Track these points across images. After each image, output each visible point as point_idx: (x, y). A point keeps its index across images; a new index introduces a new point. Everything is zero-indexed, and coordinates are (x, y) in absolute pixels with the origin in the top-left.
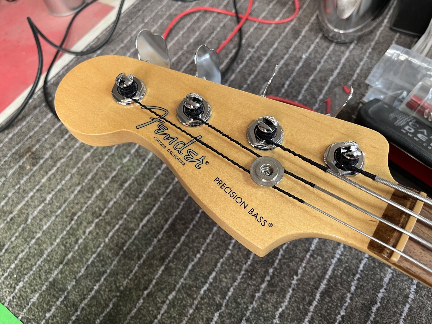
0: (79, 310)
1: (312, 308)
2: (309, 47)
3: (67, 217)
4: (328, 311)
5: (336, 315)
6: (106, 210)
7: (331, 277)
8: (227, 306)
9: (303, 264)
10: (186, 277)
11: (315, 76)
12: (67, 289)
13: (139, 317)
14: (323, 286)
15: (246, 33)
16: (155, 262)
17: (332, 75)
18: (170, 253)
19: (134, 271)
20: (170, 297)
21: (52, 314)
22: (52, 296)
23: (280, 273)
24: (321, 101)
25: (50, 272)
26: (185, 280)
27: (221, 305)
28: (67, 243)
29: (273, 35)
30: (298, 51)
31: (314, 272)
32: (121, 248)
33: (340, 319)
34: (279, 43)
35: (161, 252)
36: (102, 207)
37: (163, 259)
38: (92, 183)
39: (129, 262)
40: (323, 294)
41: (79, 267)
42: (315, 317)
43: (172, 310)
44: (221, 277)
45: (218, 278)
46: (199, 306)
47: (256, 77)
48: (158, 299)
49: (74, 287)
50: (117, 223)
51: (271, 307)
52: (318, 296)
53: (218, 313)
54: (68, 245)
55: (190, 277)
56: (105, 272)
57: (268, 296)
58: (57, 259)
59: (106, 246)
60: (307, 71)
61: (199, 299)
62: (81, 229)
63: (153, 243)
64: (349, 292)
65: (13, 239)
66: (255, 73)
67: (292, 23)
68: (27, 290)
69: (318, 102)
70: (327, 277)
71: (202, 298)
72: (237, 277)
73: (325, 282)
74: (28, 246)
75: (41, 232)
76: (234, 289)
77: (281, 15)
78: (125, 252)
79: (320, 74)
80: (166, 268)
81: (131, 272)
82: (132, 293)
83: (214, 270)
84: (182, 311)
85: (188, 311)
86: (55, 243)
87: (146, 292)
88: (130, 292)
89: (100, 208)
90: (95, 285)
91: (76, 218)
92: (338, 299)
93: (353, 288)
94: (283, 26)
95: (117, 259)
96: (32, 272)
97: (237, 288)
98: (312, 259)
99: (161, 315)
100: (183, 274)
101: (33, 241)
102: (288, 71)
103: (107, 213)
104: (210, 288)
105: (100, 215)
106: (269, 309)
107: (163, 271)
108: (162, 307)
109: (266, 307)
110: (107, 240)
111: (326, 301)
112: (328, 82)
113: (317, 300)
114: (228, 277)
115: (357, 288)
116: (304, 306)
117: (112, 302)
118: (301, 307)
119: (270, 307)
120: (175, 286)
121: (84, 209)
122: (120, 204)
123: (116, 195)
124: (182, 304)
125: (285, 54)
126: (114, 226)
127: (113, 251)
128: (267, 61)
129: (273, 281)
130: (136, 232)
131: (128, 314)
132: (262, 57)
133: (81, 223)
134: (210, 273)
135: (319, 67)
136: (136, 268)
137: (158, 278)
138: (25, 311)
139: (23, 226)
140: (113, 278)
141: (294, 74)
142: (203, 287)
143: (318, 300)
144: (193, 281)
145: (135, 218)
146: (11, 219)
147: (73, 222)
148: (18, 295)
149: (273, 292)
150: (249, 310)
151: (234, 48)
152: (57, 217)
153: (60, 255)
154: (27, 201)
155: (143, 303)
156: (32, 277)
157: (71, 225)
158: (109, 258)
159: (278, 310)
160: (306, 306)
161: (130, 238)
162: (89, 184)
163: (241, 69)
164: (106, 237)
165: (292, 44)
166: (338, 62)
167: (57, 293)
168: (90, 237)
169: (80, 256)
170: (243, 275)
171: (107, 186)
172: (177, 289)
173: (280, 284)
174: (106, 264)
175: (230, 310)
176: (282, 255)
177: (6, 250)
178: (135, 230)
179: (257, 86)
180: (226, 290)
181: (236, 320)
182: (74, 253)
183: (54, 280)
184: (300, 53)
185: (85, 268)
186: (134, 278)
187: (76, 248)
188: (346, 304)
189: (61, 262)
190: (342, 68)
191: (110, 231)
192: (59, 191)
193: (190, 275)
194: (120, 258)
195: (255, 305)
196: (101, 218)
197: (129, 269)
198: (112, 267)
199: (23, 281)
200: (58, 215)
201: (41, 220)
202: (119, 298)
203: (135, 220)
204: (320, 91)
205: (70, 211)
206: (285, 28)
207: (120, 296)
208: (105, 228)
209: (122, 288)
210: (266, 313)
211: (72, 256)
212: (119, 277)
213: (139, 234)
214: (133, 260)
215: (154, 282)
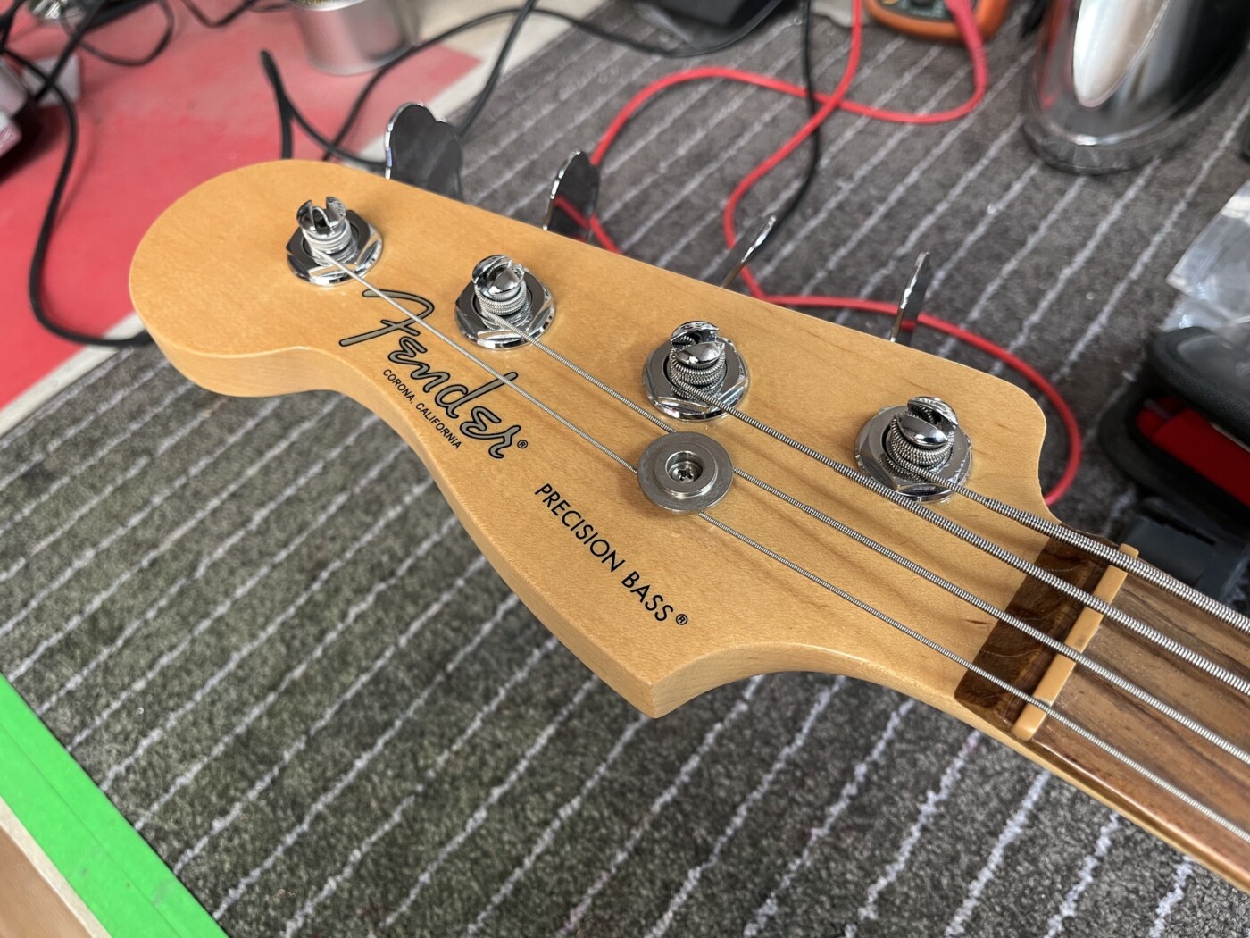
0: (308, 819)
1: (976, 888)
2: (1008, 187)
3: (302, 570)
4: (1024, 900)
5: (1048, 915)
6: (408, 562)
7: (1039, 807)
8: (725, 854)
9: (955, 760)
10: (615, 762)
11: (1021, 262)
12: (282, 758)
13: (473, 855)
14: (1014, 829)
15: (832, 142)
16: (531, 712)
17: (1069, 263)
18: (576, 691)
19: (470, 732)
20: (565, 812)
21: (232, 824)
22: (236, 775)
23: (888, 779)
24: (1034, 328)
25: (239, 709)
26: (611, 768)
27: (708, 850)
28: (294, 637)
29: (908, 151)
30: (976, 196)
31: (988, 788)
32: (441, 666)
33: (1060, 928)
34: (924, 172)
35: (550, 686)
36: (400, 553)
37: (554, 706)
38: (378, 489)
39: (457, 704)
40: (1012, 851)
41: (319, 704)
42: (984, 915)
43: (568, 848)
44: (713, 771)
45: (705, 774)
46: (644, 845)
47: (852, 253)
48: (529, 813)
49: (300, 756)
50: (437, 600)
51: (855, 871)
52: (996, 857)
53: (698, 869)
54: (297, 643)
55: (626, 764)
56: (388, 724)
57: (849, 841)
58: (264, 676)
59: (400, 655)
60: (998, 248)
61: (647, 826)
62: (337, 605)
63: (529, 661)
64: (1092, 852)
65: (151, 614)
66: (851, 245)
67: (964, 125)
68: (171, 750)
69: (1026, 330)
70: (1028, 804)
71: (656, 825)
72: (760, 778)
73: (1021, 817)
74: (189, 637)
75: (228, 603)
76: (749, 810)
77: (933, 103)
78: (449, 677)
79: (1036, 259)
80: (558, 734)
81: (462, 731)
82: (458, 789)
83: (694, 751)
84: (595, 855)
85: (613, 856)
86: (263, 636)
87: (497, 792)
88: (451, 784)
89: (393, 556)
90: (359, 757)
91: (325, 575)
92: (1057, 870)
93: (1103, 844)
94: (936, 131)
95: (425, 694)
96: (189, 706)
97: (760, 809)
98: (984, 750)
99: (533, 858)
100: (608, 751)
101: (205, 624)
102: (945, 244)
103: (411, 570)
104: (681, 799)
105: (392, 574)
106: (849, 876)
107: (551, 740)
108: (539, 836)
109: (840, 868)
110: (403, 641)
111: (1018, 872)
112: (1056, 280)
113: (992, 866)
114: (735, 774)
116: (953, 877)
117: (400, 808)
118: (945, 881)
119: (851, 872)
120: (582, 782)
121: (349, 555)
122: (449, 552)
123: (439, 525)
124: (597, 835)
125: (937, 202)
126: (427, 606)
127: (416, 671)
128: (888, 216)
129: (865, 800)
130: (487, 628)
131: (442, 844)
132: (874, 203)
133: (337, 590)
134: (684, 759)
135: (1032, 241)
136: (477, 724)
137: (534, 757)
138: (156, 807)
139: (182, 582)
140: (410, 744)
141: (962, 253)
142: (660, 794)
143: (997, 866)
144: (632, 774)
145: (487, 590)
146: (153, 563)
147: (316, 586)
148: (143, 763)
149: (863, 829)
150: (789, 872)
151: (796, 177)
152: (274, 567)
153: (274, 669)
154: (202, 522)
155: (487, 820)
156: (191, 718)
157: (310, 592)
158: (403, 687)
159: (874, 882)
160: (959, 881)
161: (468, 640)
162: (371, 491)
163: (814, 232)
164: (402, 632)
165: (959, 176)
166: (1089, 232)
167: (253, 766)
168: (358, 628)
169: (326, 677)
170: (780, 772)
171: (418, 500)
172: (585, 792)
173: (884, 809)
174: (395, 704)
175: (733, 865)
176: (895, 730)
177: (127, 642)
178: (482, 621)
179: (854, 278)
180: (727, 809)
181: (748, 895)
182: (310, 667)
183: (250, 732)
184: (981, 201)
185: (336, 707)
186: (468, 749)
187: (318, 653)
188: (1081, 888)
189: (273, 687)
190: (1099, 248)
191: (414, 618)
192: (289, 501)
193: (627, 759)
194: (435, 692)
195: (807, 859)
196: (393, 581)
197: (456, 724)
198: (410, 713)
199: (163, 726)
200: (280, 564)
201: (232, 572)
202: (420, 800)
203: (486, 596)
204: (1033, 302)
205: (310, 556)
206: (943, 135)
207: (425, 795)
208: (402, 608)
209: (431, 774)
210: (839, 887)
211: (305, 675)
212: (426, 743)
213: (494, 632)
214: (470, 700)
215: (522, 766)
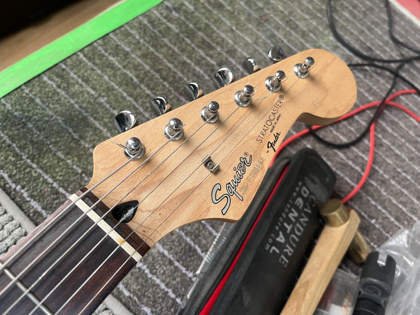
20: (230, 41)
69: (389, 196)
71: (226, 58)
85: (219, 48)
87: (234, 28)
88: (237, 20)
89: (295, 16)
103: (291, 20)
104: (233, 65)
105: (290, 16)
107: (247, 41)
110: (272, 15)
112: (412, 214)
120: (237, 45)
122: (297, 28)
130: (276, 33)
131: (222, 16)
133: (285, 4)
142: (234, 61)
155: (228, 25)
161: (273, 28)
162: (314, 14)
168: (275, 7)
171: (312, 23)
172: (234, 45)
174: (256, 12)
194: (259, 20)
198: (254, 14)
208: (281, 16)
209: (238, 16)
212: (247, 17)
215: (240, 34)
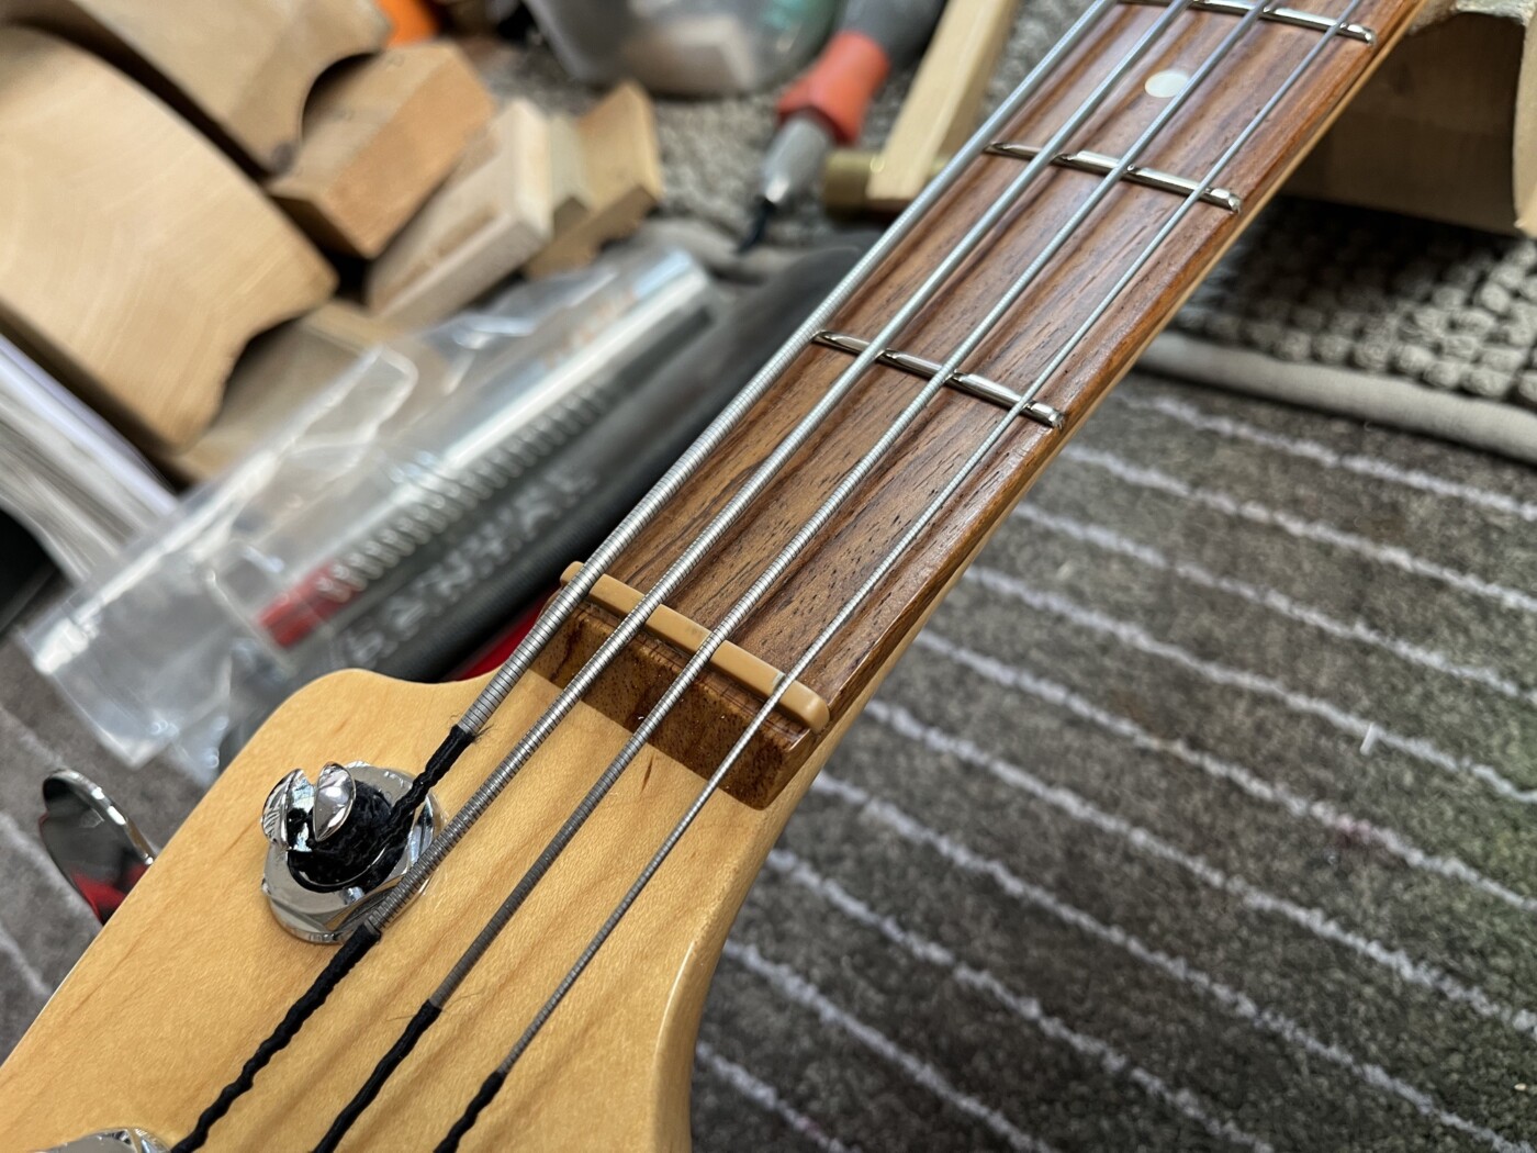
1: (1020, 1139)
4: (1027, 1067)
5: (1042, 1036)
7: (893, 1035)
14: (927, 1075)
31: (871, 1106)
33: (1057, 1022)
40: (963, 1081)
52: (969, 1104)
64: (949, 969)
70: (890, 1050)
73: (911, 1063)
92: (979, 1018)
93: (937, 954)
98: (815, 1106)
111: (989, 1072)
113: (984, 1111)
115: (936, 937)
143: (984, 1103)
188: (998, 988)
